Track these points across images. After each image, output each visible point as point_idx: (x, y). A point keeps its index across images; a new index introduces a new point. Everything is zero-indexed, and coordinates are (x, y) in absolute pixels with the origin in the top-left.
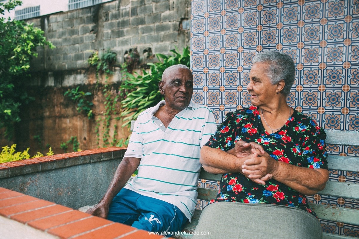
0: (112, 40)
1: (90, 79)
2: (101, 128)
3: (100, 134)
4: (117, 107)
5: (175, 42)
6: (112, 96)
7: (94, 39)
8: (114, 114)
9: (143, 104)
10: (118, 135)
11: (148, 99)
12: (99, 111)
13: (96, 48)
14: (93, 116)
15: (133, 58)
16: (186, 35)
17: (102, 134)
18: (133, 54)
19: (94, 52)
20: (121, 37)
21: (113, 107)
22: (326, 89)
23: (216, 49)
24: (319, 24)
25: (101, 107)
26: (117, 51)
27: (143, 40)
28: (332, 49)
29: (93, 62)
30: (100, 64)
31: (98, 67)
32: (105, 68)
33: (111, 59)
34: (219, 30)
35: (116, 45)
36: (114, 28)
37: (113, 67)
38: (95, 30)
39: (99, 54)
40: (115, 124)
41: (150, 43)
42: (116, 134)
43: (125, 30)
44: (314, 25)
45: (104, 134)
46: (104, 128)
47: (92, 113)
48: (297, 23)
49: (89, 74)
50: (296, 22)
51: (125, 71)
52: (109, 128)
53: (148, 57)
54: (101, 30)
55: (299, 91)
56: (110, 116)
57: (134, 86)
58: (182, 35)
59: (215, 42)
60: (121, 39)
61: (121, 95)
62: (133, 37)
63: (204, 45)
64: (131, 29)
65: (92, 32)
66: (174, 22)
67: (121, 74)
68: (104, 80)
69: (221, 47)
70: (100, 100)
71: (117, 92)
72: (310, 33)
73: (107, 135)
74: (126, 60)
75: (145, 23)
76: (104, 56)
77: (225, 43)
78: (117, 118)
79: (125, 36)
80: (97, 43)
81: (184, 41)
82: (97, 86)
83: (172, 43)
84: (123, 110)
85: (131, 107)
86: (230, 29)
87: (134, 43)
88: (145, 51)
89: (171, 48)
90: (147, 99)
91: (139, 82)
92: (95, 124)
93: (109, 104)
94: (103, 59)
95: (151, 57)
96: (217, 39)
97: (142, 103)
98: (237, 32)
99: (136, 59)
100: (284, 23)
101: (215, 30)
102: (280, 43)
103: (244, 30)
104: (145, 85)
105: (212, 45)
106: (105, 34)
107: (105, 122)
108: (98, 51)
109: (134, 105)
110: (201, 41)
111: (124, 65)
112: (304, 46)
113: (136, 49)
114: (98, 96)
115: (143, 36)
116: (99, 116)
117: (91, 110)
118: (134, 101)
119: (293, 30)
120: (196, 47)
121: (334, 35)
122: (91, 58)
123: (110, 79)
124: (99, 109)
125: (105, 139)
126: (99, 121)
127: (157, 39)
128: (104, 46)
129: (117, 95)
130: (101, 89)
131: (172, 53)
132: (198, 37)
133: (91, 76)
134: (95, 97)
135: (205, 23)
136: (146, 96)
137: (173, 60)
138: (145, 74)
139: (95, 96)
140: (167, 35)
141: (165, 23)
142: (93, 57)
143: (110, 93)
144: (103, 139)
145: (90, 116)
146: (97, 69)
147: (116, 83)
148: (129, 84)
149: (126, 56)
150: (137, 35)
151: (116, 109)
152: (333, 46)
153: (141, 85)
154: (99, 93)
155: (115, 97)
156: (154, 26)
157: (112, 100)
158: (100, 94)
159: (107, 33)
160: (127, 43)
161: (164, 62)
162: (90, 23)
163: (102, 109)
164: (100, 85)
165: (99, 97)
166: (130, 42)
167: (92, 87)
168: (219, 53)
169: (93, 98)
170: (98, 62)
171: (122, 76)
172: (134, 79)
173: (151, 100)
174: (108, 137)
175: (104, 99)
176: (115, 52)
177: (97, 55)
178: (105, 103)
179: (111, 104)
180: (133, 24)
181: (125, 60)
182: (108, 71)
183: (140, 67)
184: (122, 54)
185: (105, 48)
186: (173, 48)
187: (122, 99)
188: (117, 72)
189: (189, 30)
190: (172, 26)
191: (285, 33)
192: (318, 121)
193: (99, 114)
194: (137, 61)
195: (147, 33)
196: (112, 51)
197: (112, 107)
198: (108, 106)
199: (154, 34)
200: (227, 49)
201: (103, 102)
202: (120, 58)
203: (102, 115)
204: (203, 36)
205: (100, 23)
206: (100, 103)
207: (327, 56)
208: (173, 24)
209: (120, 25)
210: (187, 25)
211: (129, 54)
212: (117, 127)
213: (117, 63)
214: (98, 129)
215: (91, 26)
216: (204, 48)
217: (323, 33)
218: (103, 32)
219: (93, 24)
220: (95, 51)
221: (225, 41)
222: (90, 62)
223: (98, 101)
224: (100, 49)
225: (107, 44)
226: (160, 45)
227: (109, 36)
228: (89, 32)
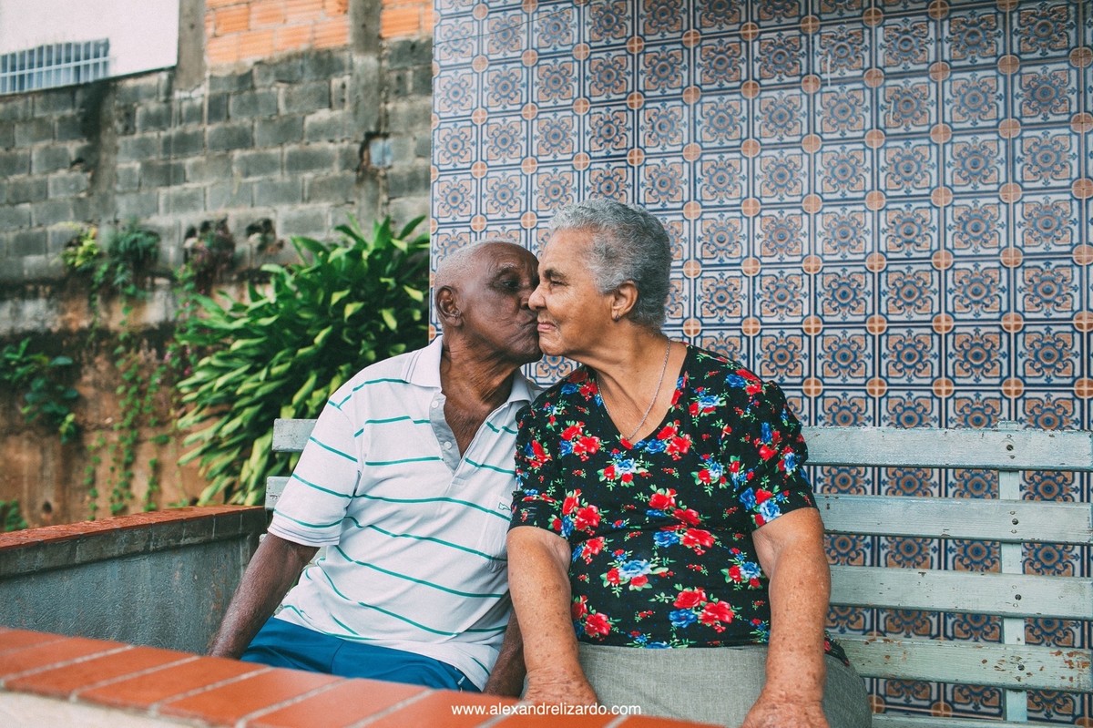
0: (144, 193)
1: (70, 315)
2: (102, 471)
3: (100, 489)
4: (161, 404)
5: (348, 202)
6: (141, 367)
7: (83, 188)
8: (148, 425)
9: (251, 392)
10: (160, 492)
11: (269, 373)
12: (99, 417)
13: (90, 218)
14: (78, 432)
15: (215, 251)
16: (382, 183)
17: (107, 490)
18: (212, 236)
19: (82, 230)
20: (176, 183)
21: (146, 404)
22: (824, 329)
23: (508, 216)
24: (799, 151)
25: (106, 403)
26: (160, 228)
27: (245, 196)
28: (835, 219)
29: (79, 262)
30: (104, 268)
31: (99, 276)
32: (120, 279)
33: (141, 252)
34: (518, 161)
35: (156, 210)
36: (153, 157)
37: (146, 277)
38: (88, 161)
39: (101, 236)
40: (154, 457)
41: (269, 206)
42: (155, 487)
43: (189, 162)
44: (787, 152)
45: (115, 492)
46: (113, 470)
47: (73, 423)
48: (740, 146)
49: (66, 300)
50: (738, 143)
51: (187, 291)
52: (129, 472)
53: (261, 248)
54: (107, 160)
55: (751, 335)
56: (135, 433)
57: (217, 336)
58: (368, 184)
59: (503, 195)
60: (175, 189)
61: (174, 365)
62: (213, 186)
63: (473, 202)
64: (208, 159)
65: (77, 167)
66: (346, 144)
67: (174, 298)
68: (118, 318)
69: (523, 209)
70: (103, 382)
71: (161, 356)
72: (777, 172)
73: (125, 492)
74: (190, 255)
75: (253, 144)
76: (116, 243)
77: (535, 197)
78: (156, 440)
79: (188, 182)
80: (93, 202)
81: (374, 201)
82: (93, 335)
83: (337, 206)
84: (179, 414)
85: (209, 400)
86: (550, 158)
87: (216, 205)
88: (252, 229)
89: (334, 220)
90: (263, 375)
91: (238, 324)
92: (85, 459)
93: (134, 394)
94: (114, 252)
95: (270, 248)
96: (512, 186)
97: (247, 385)
98: (570, 168)
99: (225, 251)
100: (705, 145)
101: (504, 161)
102: (695, 199)
103: (589, 162)
104: (257, 332)
105: (496, 204)
106: (120, 174)
107: (118, 450)
108: (97, 226)
109: (220, 394)
110: (462, 190)
111: (184, 272)
112: (762, 210)
113: (222, 224)
114: (95, 367)
115: (247, 184)
116: (96, 434)
117: (69, 413)
118: (220, 382)
119: (730, 165)
120: (447, 207)
121: (839, 181)
122: (71, 250)
123: (137, 315)
124: (98, 409)
125: (118, 505)
126: (98, 450)
127: (290, 195)
128: (117, 212)
129: (161, 365)
130: (106, 347)
131: (341, 235)
132: (455, 179)
133: (74, 305)
134: (86, 373)
135: (474, 139)
136: (259, 365)
137: (343, 258)
138: (255, 297)
139: (87, 367)
140: (323, 184)
141: (316, 146)
142: (81, 244)
143: (136, 357)
144: (110, 505)
145: (68, 433)
146: (93, 283)
147: (156, 327)
148: (201, 329)
149: (190, 243)
150: (227, 180)
151: (156, 409)
152: (838, 210)
153: (239, 334)
154: (98, 360)
155: (152, 371)
156: (282, 154)
157: (143, 382)
158: (102, 363)
159: (130, 171)
160: (196, 203)
161: (316, 264)
162: (73, 138)
163: (108, 412)
164: (104, 333)
165: (99, 372)
166: (205, 202)
167: (74, 340)
168: (518, 227)
169: (80, 376)
170: (98, 261)
171: (176, 306)
172: (222, 312)
173: (278, 377)
174: (127, 501)
175: (116, 378)
176: (155, 230)
177: (93, 238)
178: (120, 390)
179: (141, 394)
180: (214, 146)
181: (186, 256)
182: (131, 290)
183: (235, 277)
184: (177, 236)
185: (119, 216)
186: (342, 221)
187: (176, 377)
188: (158, 294)
189: (390, 167)
190: (337, 155)
191: (707, 172)
192: (805, 418)
193: (99, 427)
194: (226, 261)
195: (258, 174)
196: (146, 226)
197: (142, 405)
198: (129, 400)
199: (280, 177)
200: (540, 214)
201: (112, 389)
202: (170, 250)
203: (109, 428)
204: (469, 177)
205: (105, 140)
206: (102, 390)
207: (822, 238)
208: (341, 150)
209: (172, 147)
210: (384, 153)
211: (200, 239)
212: (157, 468)
213: (160, 264)
214: (94, 474)
215: (73, 147)
216: (473, 213)
217: (812, 175)
218: (114, 168)
219: (81, 141)
220: (86, 228)
221: (536, 192)
222: (70, 261)
223: (95, 384)
224: (104, 221)
225: (128, 205)
226: (301, 211)
227: (136, 180)
228: (68, 166)
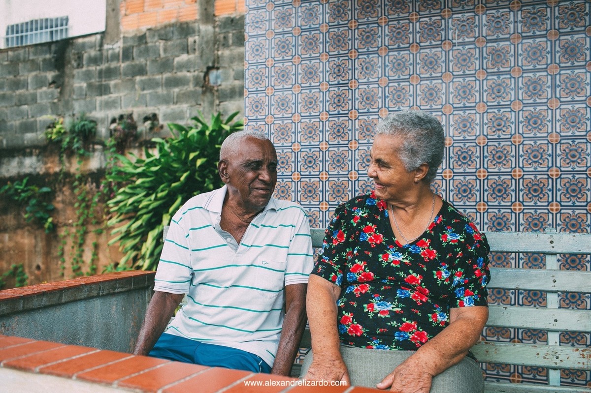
0: (88, 99)
1: (49, 165)
2: (67, 248)
3: (66, 258)
4: (98, 212)
5: (197, 104)
6: (88, 193)
7: (56, 97)
8: (92, 224)
9: (147, 206)
10: (98, 259)
11: (156, 196)
12: (65, 219)
13: (60, 113)
14: (54, 227)
15: (126, 130)
16: (216, 94)
17: (70, 258)
18: (125, 122)
19: (55, 119)
20: (105, 94)
21: (90, 212)
22: (454, 176)
23: (286, 116)
24: (440, 81)
25: (69, 212)
26: (97, 118)
27: (142, 101)
28: (460, 118)
29: (54, 137)
30: (67, 140)
31: (65, 144)
32: (76, 146)
33: (87, 131)
34: (291, 86)
35: (95, 109)
36: (93, 80)
37: (90, 144)
38: (58, 83)
39: (65, 123)
40: (95, 241)
41: (155, 106)
42: (96, 257)
43: (112, 83)
44: (434, 82)
45: (74, 259)
46: (73, 247)
47: (52, 223)
48: (409, 79)
49: (47, 157)
50: (408, 77)
51: (112, 152)
52: (82, 248)
53: (151, 129)
54: (68, 82)
56: (84, 228)
57: (128, 176)
58: (208, 94)
59: (283, 104)
60: (105, 98)
61: (105, 192)
62: (125, 96)
63: (267, 108)
64: (123, 81)
65: (52, 86)
66: (196, 73)
67: (105, 155)
68: (75, 167)
69: (293, 112)
70: (68, 201)
71: (98, 187)
72: (429, 93)
73: (79, 259)
74: (113, 132)
75: (146, 73)
76: (74, 126)
77: (299, 106)
78: (96, 231)
79: (112, 93)
80: (61, 104)
81: (212, 103)
82: (62, 176)
83: (192, 106)
84: (108, 218)
85: (124, 210)
86: (308, 85)
87: (127, 106)
88: (146, 119)
89: (190, 114)
90: (153, 197)
91: (140, 170)
92: (58, 242)
93: (84, 207)
94: (72, 131)
95: (156, 129)
96: (287, 100)
97: (145, 203)
98: (318, 90)
99: (131, 131)
100: (390, 78)
101: (283, 86)
102: (385, 107)
103: (328, 87)
104: (149, 174)
105: (279, 109)
106: (76, 89)
107: (75, 237)
108: (63, 117)
109: (130, 208)
110: (261, 102)
111: (110, 142)
113: (130, 116)
114: (63, 193)
115: (143, 95)
116: (64, 229)
117: (49, 217)
118: (130, 201)
119: (404, 89)
120: (253, 111)
121: (462, 97)
122: (50, 130)
123: (85, 165)
124: (65, 215)
125: (76, 266)
126: (65, 237)
127: (167, 100)
128: (74, 110)
129: (98, 192)
130: (69, 182)
131: (194, 122)
132: (257, 96)
133: (51, 159)
134: (58, 196)
135: (267, 75)
136: (151, 192)
137: (195, 134)
138: (149, 156)
139: (58, 193)
140: (184, 94)
141: (180, 74)
142: (55, 127)
143: (84, 187)
144: (71, 266)
145: (49, 228)
146: (61, 148)
147: (96, 171)
148: (120, 173)
149: (113, 126)
150: (133, 92)
151: (96, 215)
152: (461, 112)
153: (140, 175)
154: (64, 189)
155: (93, 195)
156: (162, 79)
157: (88, 201)
158: (66, 190)
159: (81, 88)
160: (116, 105)
161: (181, 138)
162: (50, 70)
163: (70, 216)
164: (67, 175)
165: (65, 195)
166: (121, 104)
167: (51, 179)
168: (290, 121)
169: (55, 198)
170: (64, 136)
171: (106, 160)
172: (130, 164)
173: (161, 198)
174: (80, 264)
175: (74, 199)
176: (94, 119)
177: (62, 124)
178: (76, 205)
179: (88, 207)
180: (125, 74)
181: (111, 133)
182: (82, 152)
183: (137, 145)
184: (106, 123)
185: (75, 112)
186: (195, 114)
187: (106, 198)
188: (96, 154)
189: (220, 85)
190: (192, 79)
191: (392, 92)
193: (65, 225)
194: (132, 136)
195: (149, 89)
196: (89, 117)
197: (88, 213)
198: (81, 211)
199: (161, 91)
200: (302, 115)
201: (72, 204)
202: (102, 130)
203: (71, 225)
204: (264, 95)
205: (67, 71)
206: (66, 205)
207: (453, 127)
208: (194, 76)
209: (103, 75)
210: (217, 77)
211: (119, 124)
212: (96, 246)
213: (97, 137)
214: (63, 250)
215: (50, 75)
216: (267, 114)
217: (447, 93)
218: (72, 86)
219: (54, 72)
220: (57, 118)
221: (300, 103)
222: (49, 136)
223: (63, 202)
224: (67, 115)
225: (80, 106)
226: (172, 109)
227: (84, 93)
228: (48, 85)
